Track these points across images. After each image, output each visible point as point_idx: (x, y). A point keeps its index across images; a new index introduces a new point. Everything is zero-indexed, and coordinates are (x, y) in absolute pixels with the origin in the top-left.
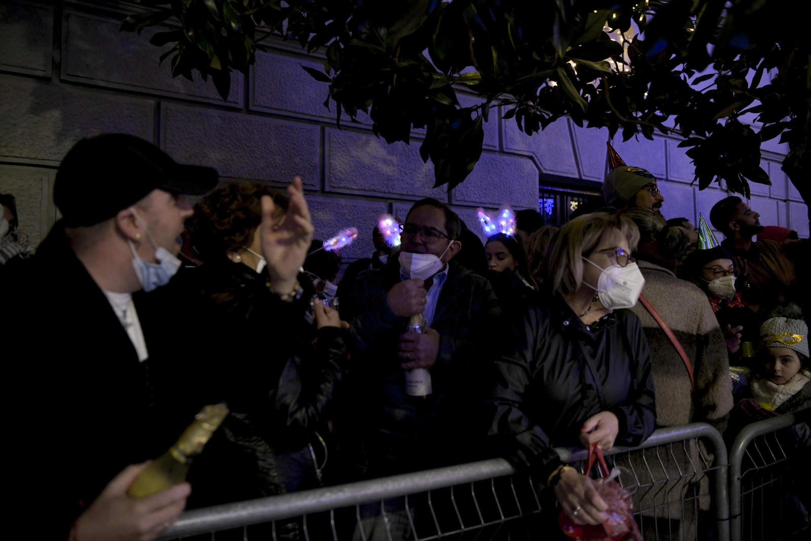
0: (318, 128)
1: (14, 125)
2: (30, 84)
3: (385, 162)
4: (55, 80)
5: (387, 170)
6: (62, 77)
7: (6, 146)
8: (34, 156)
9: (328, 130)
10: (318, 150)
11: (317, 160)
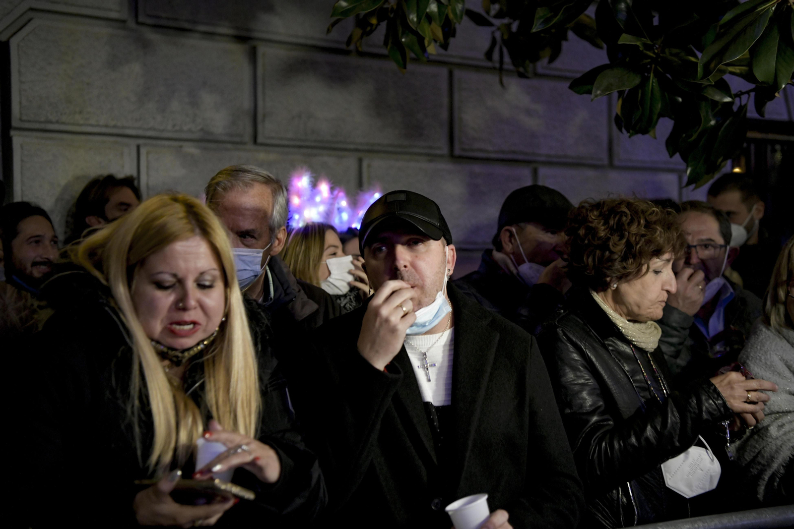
0: (444, 71)
1: (88, 84)
2: (104, 30)
3: (529, 112)
4: (131, 24)
5: (532, 123)
6: (141, 19)
7: (80, 112)
8: (112, 123)
9: (457, 73)
10: (445, 101)
11: (445, 115)
